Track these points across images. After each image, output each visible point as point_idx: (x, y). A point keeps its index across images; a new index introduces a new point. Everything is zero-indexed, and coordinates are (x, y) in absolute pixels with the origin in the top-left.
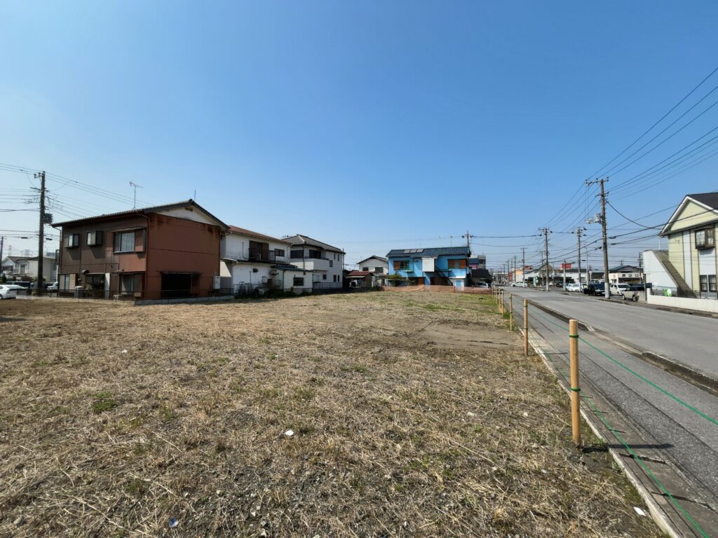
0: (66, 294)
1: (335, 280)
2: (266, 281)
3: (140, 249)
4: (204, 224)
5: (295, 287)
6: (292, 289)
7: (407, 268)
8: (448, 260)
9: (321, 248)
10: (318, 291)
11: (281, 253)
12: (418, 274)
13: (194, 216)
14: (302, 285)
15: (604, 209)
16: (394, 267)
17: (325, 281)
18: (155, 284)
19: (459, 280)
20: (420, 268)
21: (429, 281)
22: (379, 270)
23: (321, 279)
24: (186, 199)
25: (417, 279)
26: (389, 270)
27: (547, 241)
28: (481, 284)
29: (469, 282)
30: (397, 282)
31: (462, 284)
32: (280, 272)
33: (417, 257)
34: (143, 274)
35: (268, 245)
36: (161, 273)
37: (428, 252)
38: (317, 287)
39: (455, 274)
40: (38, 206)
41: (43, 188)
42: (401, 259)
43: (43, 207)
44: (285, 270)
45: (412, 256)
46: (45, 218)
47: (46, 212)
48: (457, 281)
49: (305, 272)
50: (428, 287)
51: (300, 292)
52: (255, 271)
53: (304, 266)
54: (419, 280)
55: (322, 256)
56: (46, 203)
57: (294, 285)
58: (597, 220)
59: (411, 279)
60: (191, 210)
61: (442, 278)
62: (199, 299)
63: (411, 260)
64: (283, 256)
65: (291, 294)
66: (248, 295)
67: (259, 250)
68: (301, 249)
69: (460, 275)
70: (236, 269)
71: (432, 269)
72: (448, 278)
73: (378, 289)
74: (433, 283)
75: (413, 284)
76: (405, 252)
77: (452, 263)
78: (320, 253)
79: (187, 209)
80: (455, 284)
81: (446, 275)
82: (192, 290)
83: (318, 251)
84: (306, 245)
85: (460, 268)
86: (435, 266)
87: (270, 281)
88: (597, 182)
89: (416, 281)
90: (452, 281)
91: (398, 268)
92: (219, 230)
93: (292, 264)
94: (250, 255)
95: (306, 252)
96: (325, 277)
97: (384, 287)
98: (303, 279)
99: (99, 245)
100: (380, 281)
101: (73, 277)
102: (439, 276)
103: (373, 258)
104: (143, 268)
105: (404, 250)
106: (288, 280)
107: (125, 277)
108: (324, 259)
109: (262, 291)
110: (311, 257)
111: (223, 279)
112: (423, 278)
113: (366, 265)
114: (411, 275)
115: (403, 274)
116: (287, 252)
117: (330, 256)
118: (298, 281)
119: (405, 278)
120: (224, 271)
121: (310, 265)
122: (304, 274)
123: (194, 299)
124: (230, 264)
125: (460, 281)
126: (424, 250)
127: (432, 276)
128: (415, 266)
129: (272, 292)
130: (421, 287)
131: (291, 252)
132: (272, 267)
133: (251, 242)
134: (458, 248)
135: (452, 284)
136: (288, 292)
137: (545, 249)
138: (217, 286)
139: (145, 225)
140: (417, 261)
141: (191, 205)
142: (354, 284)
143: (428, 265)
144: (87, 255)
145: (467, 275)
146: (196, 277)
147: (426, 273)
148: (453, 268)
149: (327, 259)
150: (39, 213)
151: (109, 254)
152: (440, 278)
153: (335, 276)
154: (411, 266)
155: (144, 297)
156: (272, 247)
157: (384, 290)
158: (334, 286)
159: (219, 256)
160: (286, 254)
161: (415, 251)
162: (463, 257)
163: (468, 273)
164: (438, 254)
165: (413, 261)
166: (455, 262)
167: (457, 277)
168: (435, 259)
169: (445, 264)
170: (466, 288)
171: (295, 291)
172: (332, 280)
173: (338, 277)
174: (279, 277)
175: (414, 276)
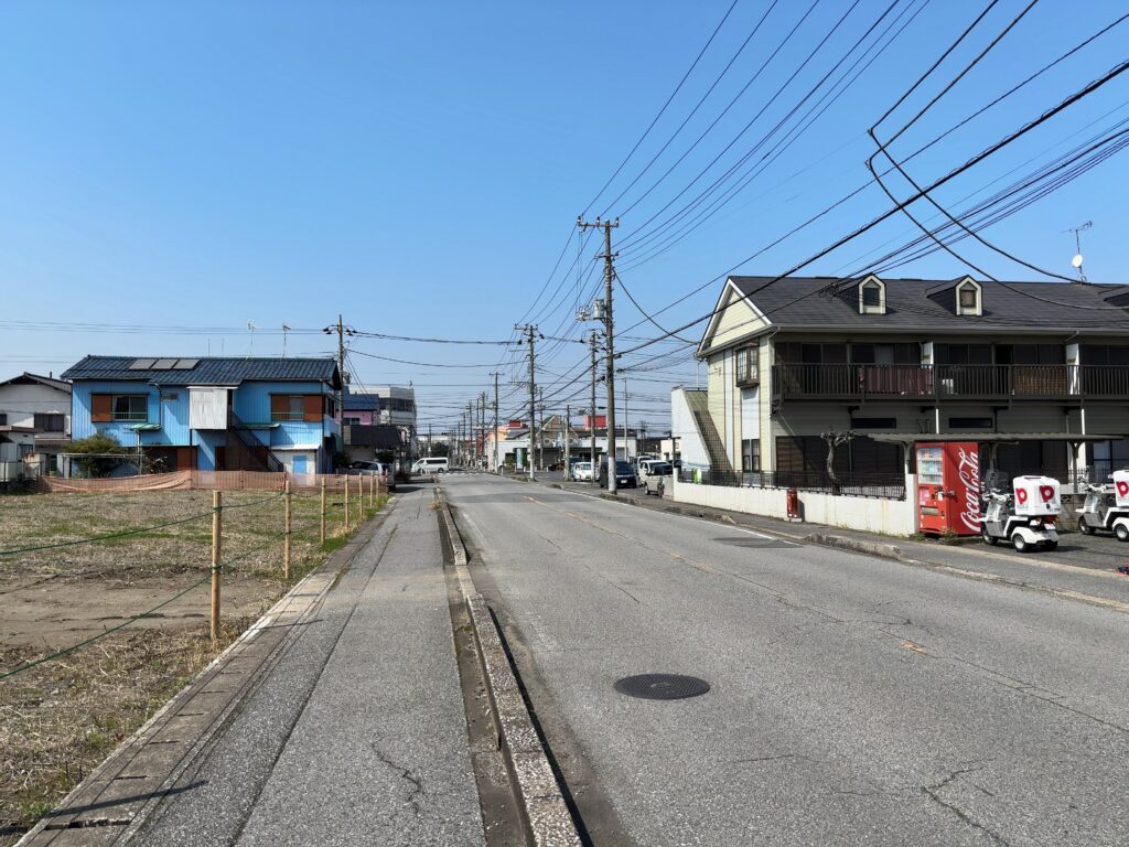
7: (144, 417)
8: (273, 395)
12: (177, 436)
15: (610, 290)
16: (93, 411)
19: (301, 455)
20: (183, 418)
21: (211, 456)
22: (49, 422)
25: (174, 451)
26: (81, 424)
27: (532, 359)
28: (366, 466)
29: (333, 458)
30: (102, 463)
31: (311, 466)
33: (173, 382)
37: (209, 371)
39: (293, 437)
42: (120, 388)
45: (157, 380)
48: (296, 459)
50: (209, 477)
54: (181, 457)
59: (153, 451)
61: (251, 448)
63: (155, 392)
69: (306, 438)
71: (221, 423)
72: (268, 450)
73: (24, 486)
74: (222, 465)
75: (156, 469)
76: (134, 367)
77: (282, 406)
80: (289, 468)
81: (265, 439)
85: (306, 421)
86: (230, 414)
88: (598, 225)
89: (166, 458)
90: (279, 457)
91: (107, 417)
97: (51, 480)
100: (34, 461)
102: (242, 442)
103: (26, 380)
105: (133, 360)
112: (193, 451)
114: (151, 441)
115: (126, 435)
119: (131, 450)
125: (304, 459)
126: (201, 362)
127: (221, 443)
128: (167, 412)
130: (182, 477)
135: (281, 468)
137: (528, 378)
140: (174, 397)
143: (209, 409)
145: (326, 440)
147: (202, 432)
148: (287, 418)
152: (243, 447)
154: (152, 411)
157: (46, 490)
161: (168, 365)
162: (314, 389)
163: (328, 435)
164: (243, 378)
165: (161, 397)
166: (293, 402)
167: (296, 447)
168: (230, 392)
169: (260, 407)
170: (323, 478)
175: (164, 443)
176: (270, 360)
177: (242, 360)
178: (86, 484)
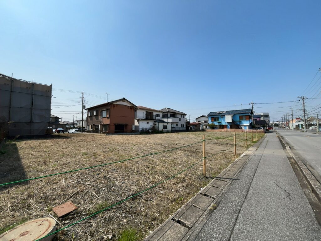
0: (88, 132)
1: (182, 127)
2: (152, 127)
3: (108, 116)
4: (128, 106)
5: (164, 129)
6: (162, 130)
7: (218, 120)
8: (240, 116)
9: (175, 113)
10: (173, 131)
11: (158, 116)
12: (224, 123)
13: (125, 104)
14: (167, 128)
16: (211, 120)
17: (177, 127)
18: (113, 128)
20: (224, 121)
21: (229, 126)
22: (206, 122)
23: (175, 126)
24: (122, 98)
25: (223, 125)
26: (210, 122)
27: (304, 104)
28: (259, 128)
29: (252, 126)
30: (213, 127)
31: (247, 128)
32: (157, 123)
33: (223, 115)
34: (109, 125)
35: (153, 113)
36: (115, 124)
37: (228, 113)
38: (173, 129)
39: (244, 123)
40: (82, 103)
41: (83, 97)
42: (215, 116)
43: (83, 104)
44: (159, 123)
45: (220, 115)
46: (84, 107)
47: (84, 105)
48: (245, 127)
49: (168, 123)
50: (229, 130)
51: (166, 131)
52: (148, 123)
53: (168, 121)
55: (176, 116)
57: (163, 128)
59: (220, 126)
60: (124, 101)
61: (236, 125)
62: (127, 134)
63: (220, 117)
65: (162, 132)
66: (145, 132)
67: (150, 115)
68: (166, 114)
69: (246, 123)
70: (141, 122)
71: (231, 121)
72: (239, 125)
73: (203, 130)
74: (231, 127)
75: (221, 128)
76: (217, 113)
77: (241, 117)
78: (175, 115)
79: (123, 101)
80: (243, 128)
81: (238, 123)
82: (125, 130)
83: (174, 114)
84: (168, 112)
85: (246, 120)
86: (232, 120)
87: (154, 127)
89: (222, 127)
90: (241, 126)
91: (213, 121)
92: (134, 108)
93: (163, 120)
94: (146, 117)
95: (169, 115)
96: (177, 125)
97: (206, 130)
98: (167, 126)
99: (97, 115)
100: (204, 127)
101: (90, 126)
102: (235, 124)
103: (203, 116)
104: (109, 123)
106: (160, 126)
107: (104, 126)
108: (176, 117)
109: (150, 131)
110: (171, 117)
111: (136, 126)
112: (226, 125)
113: (199, 120)
114: (220, 124)
115: (216, 123)
116: (161, 115)
117: (179, 116)
118: (165, 127)
119: (217, 125)
120: (136, 123)
121: (170, 120)
122: (167, 124)
123: (125, 134)
124: (138, 120)
125: (246, 127)
126: (227, 112)
127: (231, 124)
128: (222, 120)
129: (154, 131)
130: (225, 129)
131: (163, 115)
132: (154, 121)
133: (146, 112)
134: (245, 110)
135: (242, 128)
136: (160, 131)
137: (303, 108)
138: (134, 129)
139: (109, 108)
140: (223, 117)
141: (124, 100)
142: (191, 128)
143: (229, 119)
144: (94, 118)
145: (250, 123)
146: (126, 125)
147: (227, 122)
148: (242, 120)
149: (178, 118)
150: (82, 106)
151: (100, 118)
152: (235, 125)
153: (182, 125)
154: (220, 119)
155: (109, 133)
156: (155, 113)
157: (206, 131)
158: (181, 129)
159: (134, 117)
160: (160, 116)
161: (222, 112)
162: (248, 114)
163: (250, 122)
164: (234, 114)
165: (221, 117)
166: (243, 117)
167: (244, 125)
168: (232, 116)
169: (237, 118)
170: (250, 130)
171: (164, 131)
172: (181, 127)
173: (184, 125)
174: (157, 125)
175: (222, 124)
176: (239, 110)
178: (211, 130)
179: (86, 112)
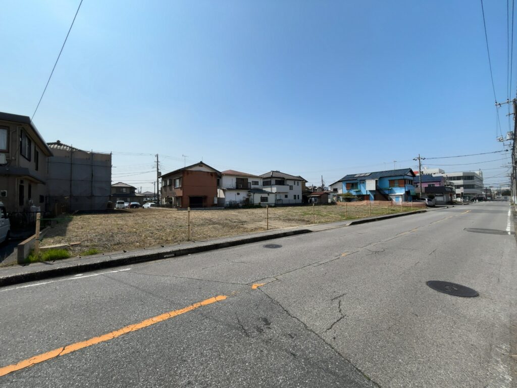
0: (163, 206)
1: (295, 198)
2: (245, 199)
3: (180, 186)
4: (208, 172)
5: (262, 203)
6: (260, 203)
7: (357, 188)
8: (389, 180)
9: (284, 178)
10: (278, 204)
11: (256, 183)
12: (364, 192)
13: (204, 169)
14: (267, 201)
16: (347, 187)
17: (286, 199)
18: (187, 201)
19: (398, 196)
20: (365, 188)
21: (373, 197)
23: (283, 197)
24: (199, 162)
25: (363, 196)
26: (342, 190)
30: (348, 199)
31: (400, 199)
32: (252, 194)
33: (362, 179)
34: (181, 197)
35: (247, 179)
36: (189, 196)
37: (372, 176)
38: (280, 202)
39: (396, 191)
40: (156, 169)
41: (158, 161)
42: (352, 182)
43: (158, 169)
44: (254, 193)
45: (359, 179)
46: (159, 174)
47: (159, 171)
48: (396, 197)
49: (269, 193)
50: (372, 202)
51: (266, 205)
52: (238, 194)
53: (272, 190)
54: (365, 197)
55: (285, 183)
56: (159, 168)
57: (261, 201)
58: (508, 138)
59: (358, 196)
60: (202, 166)
61: (383, 195)
62: (206, 208)
64: (258, 185)
65: (259, 206)
66: (233, 206)
67: (242, 182)
68: (269, 180)
69: (400, 192)
70: (227, 193)
71: (374, 189)
72: (388, 195)
73: (333, 203)
74: (375, 199)
75: (360, 200)
77: (392, 183)
78: (284, 181)
79: (200, 166)
80: (394, 200)
81: (387, 192)
82: (204, 204)
83: (281, 180)
84: (272, 177)
85: (400, 187)
86: (376, 186)
87: (247, 200)
88: (508, 102)
89: (362, 197)
90: (391, 197)
91: (350, 188)
92: (217, 176)
93: (264, 189)
94: (237, 185)
95: (273, 181)
96: (286, 196)
97: (338, 202)
98: (267, 198)
99: (170, 185)
100: (335, 198)
101: (165, 199)
102: (380, 193)
104: (181, 195)
105: (356, 175)
106: (257, 198)
107: (177, 198)
108: (286, 185)
109: (241, 205)
110: (276, 184)
111: (219, 199)
112: (368, 196)
114: (358, 194)
115: (353, 192)
116: (261, 182)
117: (290, 183)
118: (264, 199)
119: (354, 196)
120: (221, 194)
121: (275, 189)
122: (269, 195)
123: (203, 208)
124: (224, 191)
126: (371, 174)
127: (375, 193)
128: (362, 186)
129: (247, 204)
130: (365, 202)
131: (263, 182)
132: (249, 192)
133: (237, 179)
135: (391, 200)
136: (256, 205)
138: (216, 202)
139: (181, 176)
140: (363, 183)
141: (201, 164)
142: (311, 200)
143: (371, 185)
144: (168, 189)
145: (406, 192)
146: (205, 198)
147: (370, 191)
148: (394, 186)
149: (288, 185)
150: (156, 172)
151: (173, 189)
153: (295, 196)
154: (359, 186)
155: (182, 207)
156: (250, 180)
157: (337, 204)
158: (294, 202)
159: (218, 185)
160: (259, 184)
161: (363, 175)
162: (402, 178)
163: (407, 190)
164: (380, 177)
165: (360, 183)
166: (395, 182)
167: (397, 194)
168: (376, 181)
169: (386, 184)
170: (404, 202)
171: (261, 205)
172: (293, 198)
173: (298, 196)
174: (252, 197)
175: (362, 194)
176: (390, 171)
177: (382, 172)
178: (345, 203)
179: (160, 180)
